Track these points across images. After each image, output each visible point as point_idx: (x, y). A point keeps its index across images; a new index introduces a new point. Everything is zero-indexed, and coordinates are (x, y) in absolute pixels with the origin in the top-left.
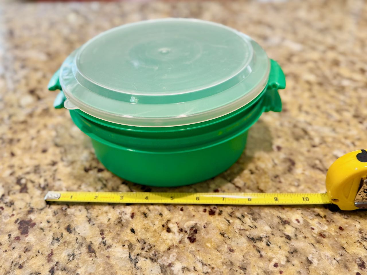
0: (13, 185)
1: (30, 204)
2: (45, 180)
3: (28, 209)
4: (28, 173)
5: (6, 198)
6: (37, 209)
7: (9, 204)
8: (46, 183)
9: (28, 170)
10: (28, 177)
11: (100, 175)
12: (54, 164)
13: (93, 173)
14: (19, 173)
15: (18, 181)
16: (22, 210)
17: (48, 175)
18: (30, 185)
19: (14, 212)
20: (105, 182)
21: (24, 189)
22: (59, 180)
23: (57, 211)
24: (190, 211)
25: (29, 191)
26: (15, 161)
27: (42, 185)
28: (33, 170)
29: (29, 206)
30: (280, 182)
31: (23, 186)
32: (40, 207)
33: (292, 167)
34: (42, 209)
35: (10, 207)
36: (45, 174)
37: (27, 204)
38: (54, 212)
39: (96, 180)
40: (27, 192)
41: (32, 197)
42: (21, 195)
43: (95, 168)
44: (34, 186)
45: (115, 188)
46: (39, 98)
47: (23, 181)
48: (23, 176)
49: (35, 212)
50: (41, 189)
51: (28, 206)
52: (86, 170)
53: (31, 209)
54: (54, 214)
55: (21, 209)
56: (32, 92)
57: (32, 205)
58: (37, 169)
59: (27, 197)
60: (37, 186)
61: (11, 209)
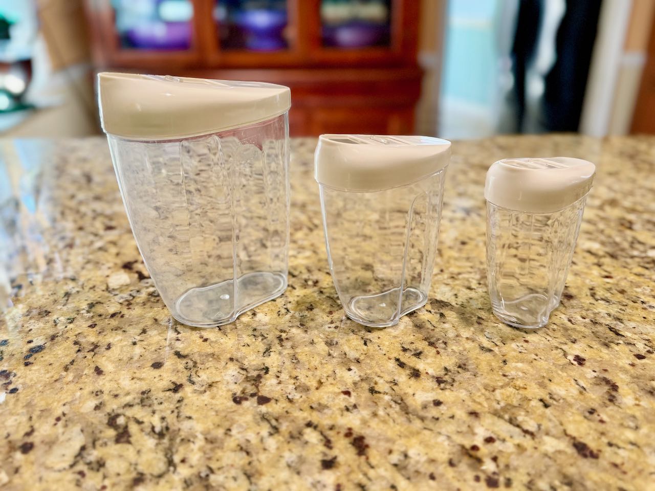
0: (101, 427)
1: (136, 464)
2: (163, 419)
3: (134, 475)
4: (130, 405)
5: (89, 454)
6: (152, 475)
7: (95, 466)
8: (164, 424)
9: (128, 399)
10: (129, 412)
11: (264, 408)
12: (177, 388)
13: (249, 404)
14: (113, 406)
15: (112, 421)
16: (122, 478)
17: (166, 408)
18: (133, 428)
19: (107, 482)
20: (274, 423)
21: (123, 436)
22: (190, 418)
23: (190, 479)
24: (447, 479)
25: (132, 439)
26: (104, 383)
27: (157, 429)
28: (138, 401)
29: (135, 469)
30: (602, 421)
31: (121, 430)
32: (156, 472)
33: (614, 393)
34: (160, 476)
35: (98, 470)
36: (162, 407)
37: (131, 464)
38: (185, 482)
39: (258, 417)
40: (129, 442)
41: (139, 452)
42: (119, 446)
43: (253, 395)
44: (142, 430)
45: (295, 433)
46: (141, 277)
47: (121, 421)
48: (120, 411)
49: (148, 481)
50: (156, 436)
51: (132, 469)
52: (237, 400)
53: (139, 476)
54: (184, 485)
55: (118, 475)
56: (128, 266)
57: (141, 468)
58: (145, 398)
59: (129, 451)
60: (149, 430)
61: (100, 475)
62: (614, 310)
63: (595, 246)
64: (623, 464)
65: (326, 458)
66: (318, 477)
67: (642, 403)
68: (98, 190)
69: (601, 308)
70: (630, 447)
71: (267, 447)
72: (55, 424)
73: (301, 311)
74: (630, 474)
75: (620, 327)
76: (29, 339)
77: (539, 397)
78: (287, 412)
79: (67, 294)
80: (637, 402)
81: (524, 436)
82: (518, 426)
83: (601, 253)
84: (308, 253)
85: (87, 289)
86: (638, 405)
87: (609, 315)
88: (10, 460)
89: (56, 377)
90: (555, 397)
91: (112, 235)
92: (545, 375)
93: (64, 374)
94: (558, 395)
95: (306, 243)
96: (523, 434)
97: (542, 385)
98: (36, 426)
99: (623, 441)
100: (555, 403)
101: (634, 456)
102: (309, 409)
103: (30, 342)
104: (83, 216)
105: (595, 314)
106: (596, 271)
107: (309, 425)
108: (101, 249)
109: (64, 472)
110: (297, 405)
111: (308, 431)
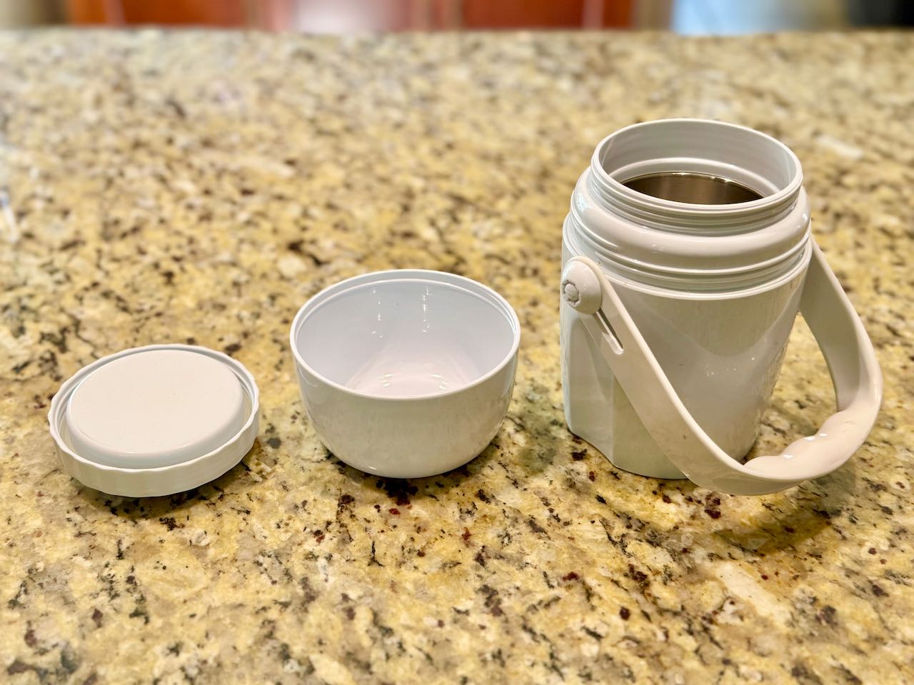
62: (897, 306)
63: (892, 222)
64: (871, 459)
65: (576, 451)
66: (570, 466)
67: (905, 406)
68: (202, 130)
69: (883, 304)
70: (882, 444)
71: (516, 442)
72: (293, 422)
73: (524, 307)
74: (877, 467)
75: (900, 326)
76: (218, 336)
77: (795, 399)
78: (529, 412)
79: (236, 284)
80: (900, 405)
81: (775, 434)
82: (770, 425)
83: (898, 232)
84: (518, 232)
85: (257, 278)
86: (900, 407)
87: (891, 312)
88: (264, 453)
89: (271, 377)
90: (812, 398)
91: (255, 203)
92: (804, 376)
93: (278, 373)
94: (815, 396)
95: (513, 217)
96: (774, 432)
97: (799, 387)
98: (275, 423)
99: (878, 440)
100: (811, 404)
101: (884, 453)
102: (551, 408)
103: (221, 340)
104: (201, 173)
105: (875, 311)
106: (886, 257)
107: (555, 423)
108: (249, 223)
109: (323, 463)
110: (538, 405)
111: (554, 428)
